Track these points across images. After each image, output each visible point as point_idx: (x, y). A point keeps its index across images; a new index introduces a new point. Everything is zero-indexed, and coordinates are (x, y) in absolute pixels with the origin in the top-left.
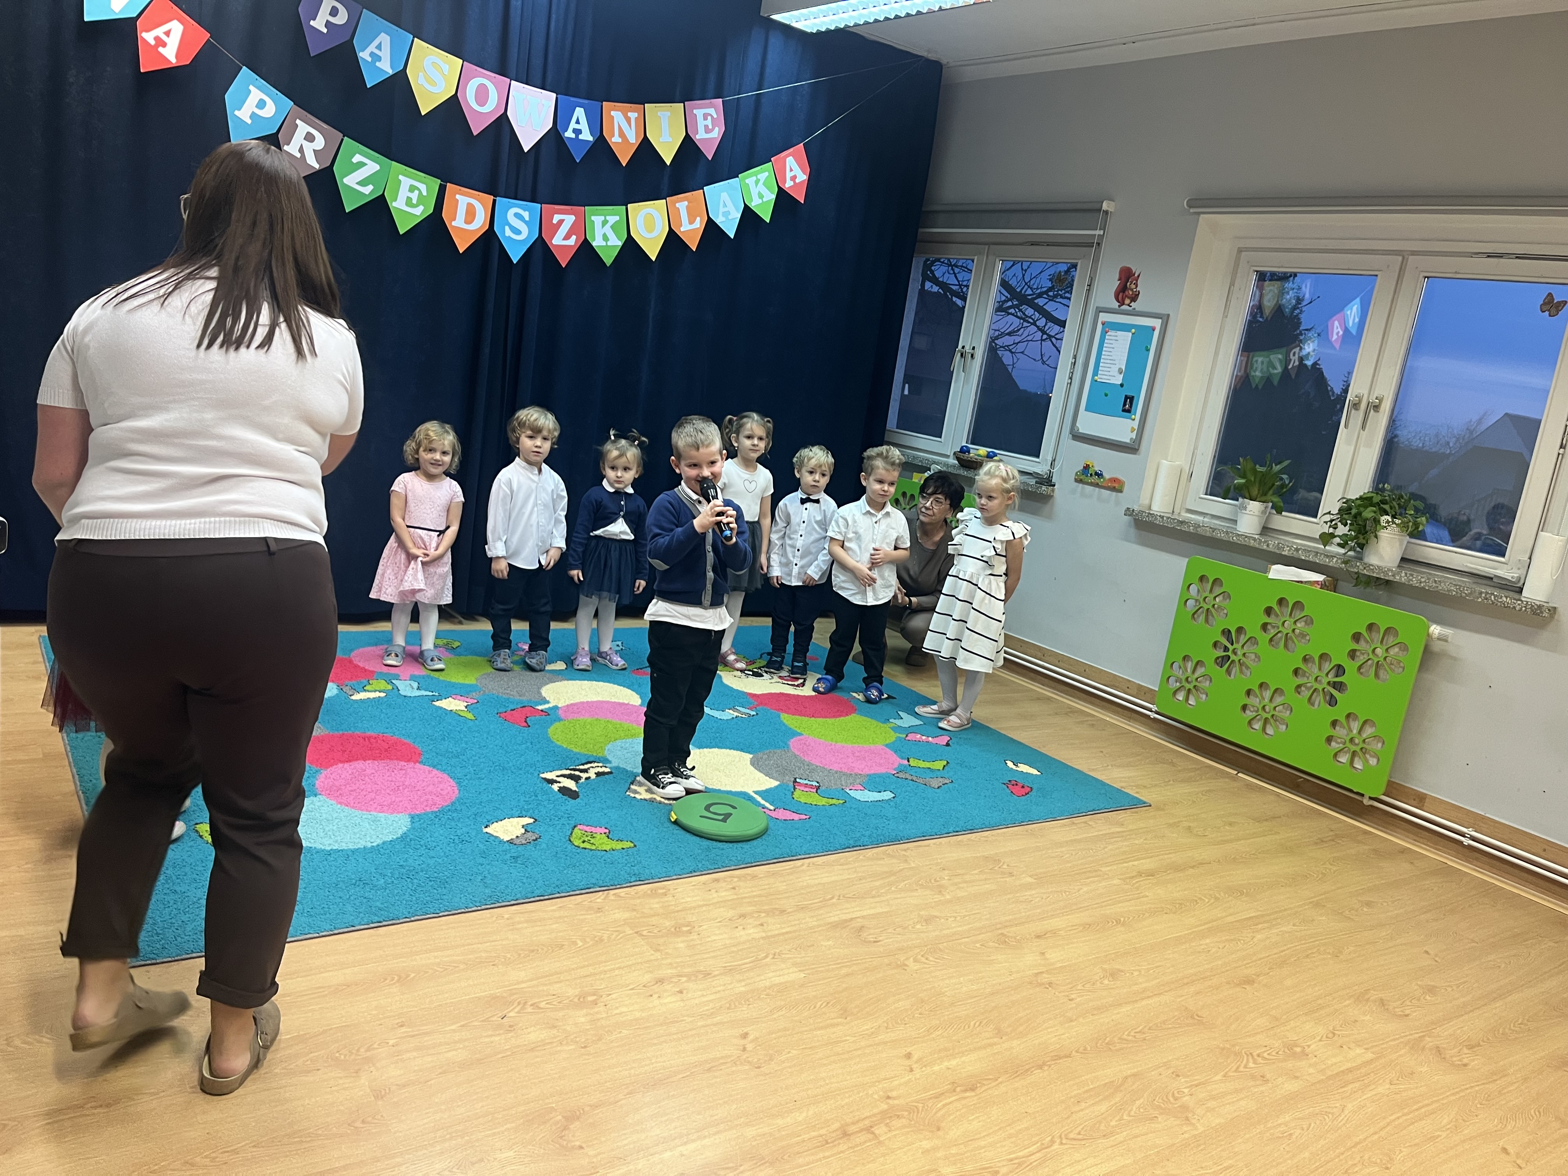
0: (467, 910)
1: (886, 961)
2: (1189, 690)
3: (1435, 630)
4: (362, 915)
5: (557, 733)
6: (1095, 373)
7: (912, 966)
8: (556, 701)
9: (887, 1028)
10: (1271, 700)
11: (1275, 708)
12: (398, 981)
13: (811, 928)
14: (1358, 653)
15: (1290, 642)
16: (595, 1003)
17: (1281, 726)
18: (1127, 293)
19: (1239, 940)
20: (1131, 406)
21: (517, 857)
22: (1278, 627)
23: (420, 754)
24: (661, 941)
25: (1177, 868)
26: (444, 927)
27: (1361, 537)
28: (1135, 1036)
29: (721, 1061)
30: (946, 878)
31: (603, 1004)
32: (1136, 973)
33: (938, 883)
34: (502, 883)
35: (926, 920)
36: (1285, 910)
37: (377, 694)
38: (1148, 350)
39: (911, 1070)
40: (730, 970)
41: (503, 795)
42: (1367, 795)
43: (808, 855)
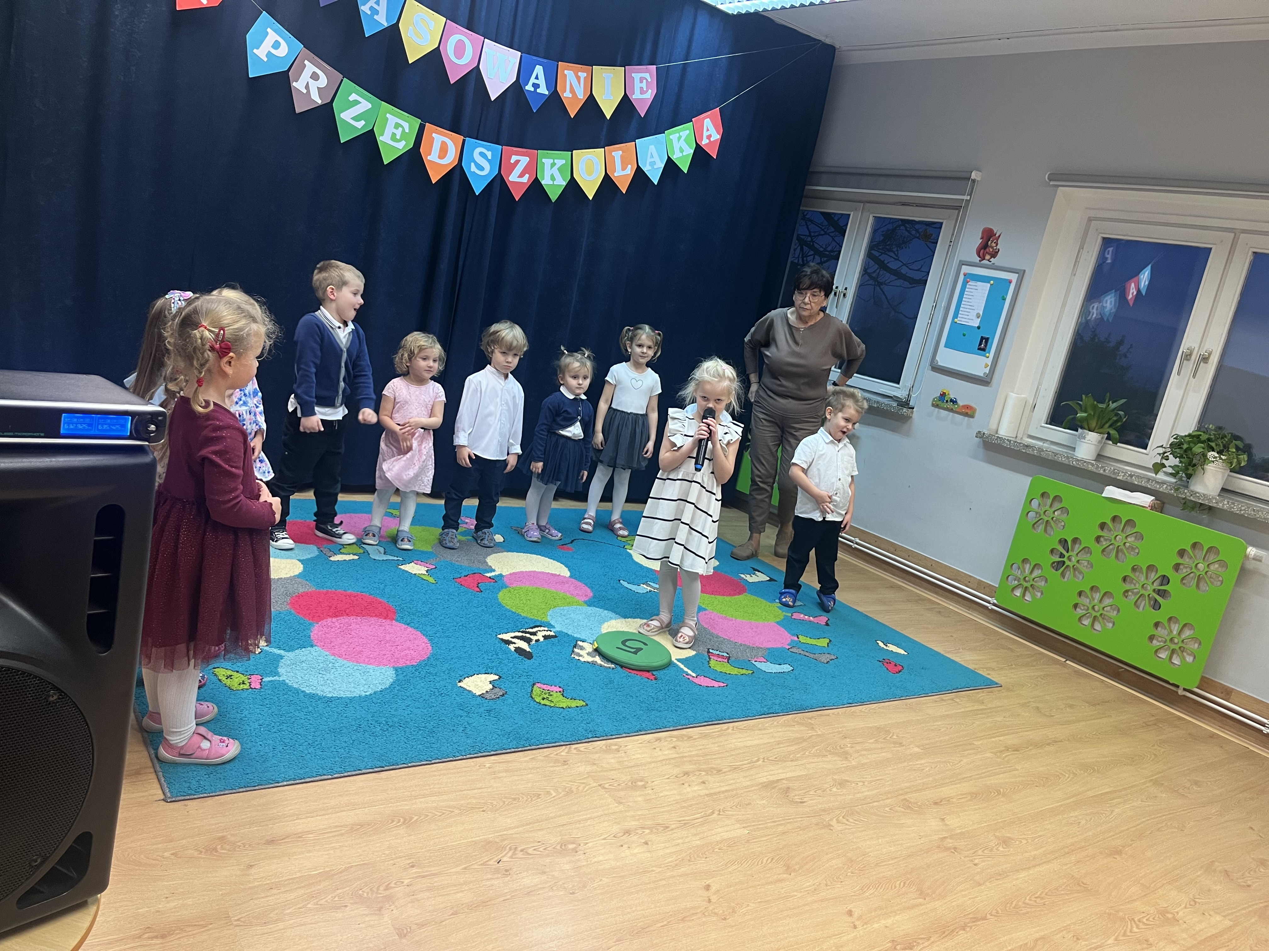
0: (455, 759)
1: (814, 821)
2: (1026, 587)
3: (1252, 551)
4: (366, 760)
5: (504, 597)
6: (956, 315)
7: (837, 827)
8: (500, 570)
9: (826, 885)
10: (1101, 601)
11: (1103, 608)
12: (404, 822)
13: (746, 787)
14: (1181, 567)
15: (1120, 554)
16: (575, 851)
17: (1108, 624)
18: (987, 250)
19: (1102, 814)
20: (986, 346)
21: (490, 711)
22: (1111, 541)
23: (394, 613)
24: (622, 793)
25: (1037, 745)
26: (436, 773)
27: (1190, 468)
28: (1036, 901)
29: (692, 912)
30: (849, 745)
31: (582, 852)
32: (1024, 842)
33: (843, 750)
34: (481, 734)
35: (840, 784)
36: (1132, 787)
37: (351, 557)
38: (1004, 299)
39: (855, 927)
40: (685, 824)
41: (470, 653)
42: (1182, 686)
43: (732, 718)
